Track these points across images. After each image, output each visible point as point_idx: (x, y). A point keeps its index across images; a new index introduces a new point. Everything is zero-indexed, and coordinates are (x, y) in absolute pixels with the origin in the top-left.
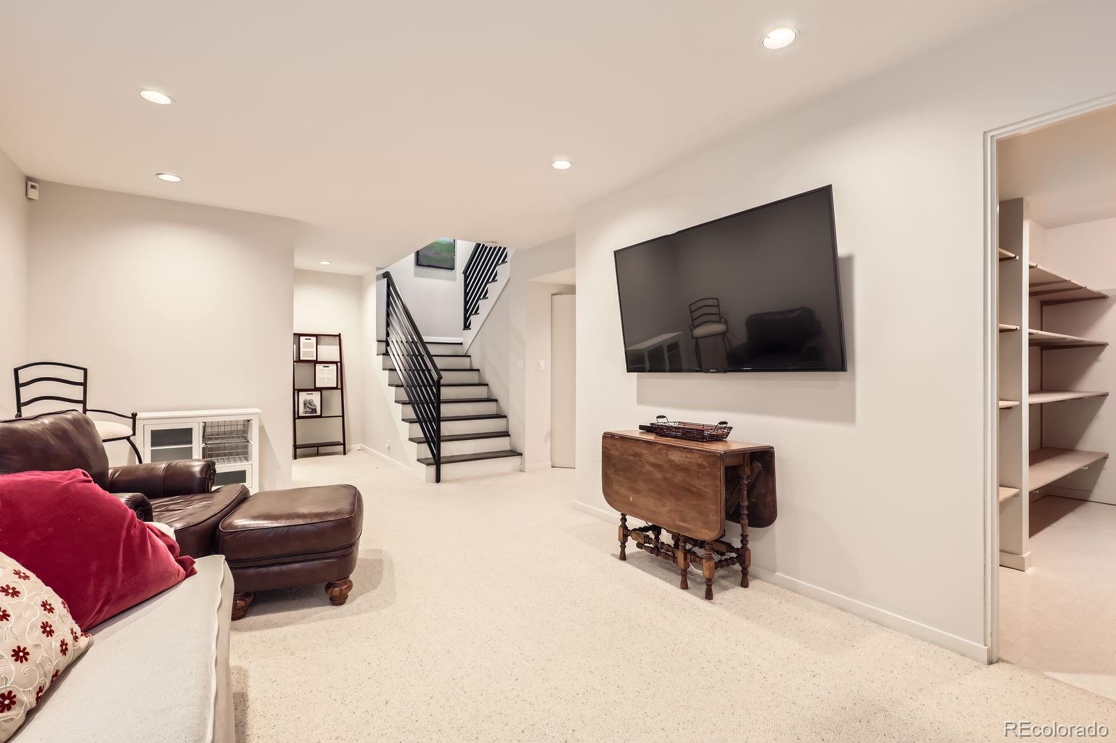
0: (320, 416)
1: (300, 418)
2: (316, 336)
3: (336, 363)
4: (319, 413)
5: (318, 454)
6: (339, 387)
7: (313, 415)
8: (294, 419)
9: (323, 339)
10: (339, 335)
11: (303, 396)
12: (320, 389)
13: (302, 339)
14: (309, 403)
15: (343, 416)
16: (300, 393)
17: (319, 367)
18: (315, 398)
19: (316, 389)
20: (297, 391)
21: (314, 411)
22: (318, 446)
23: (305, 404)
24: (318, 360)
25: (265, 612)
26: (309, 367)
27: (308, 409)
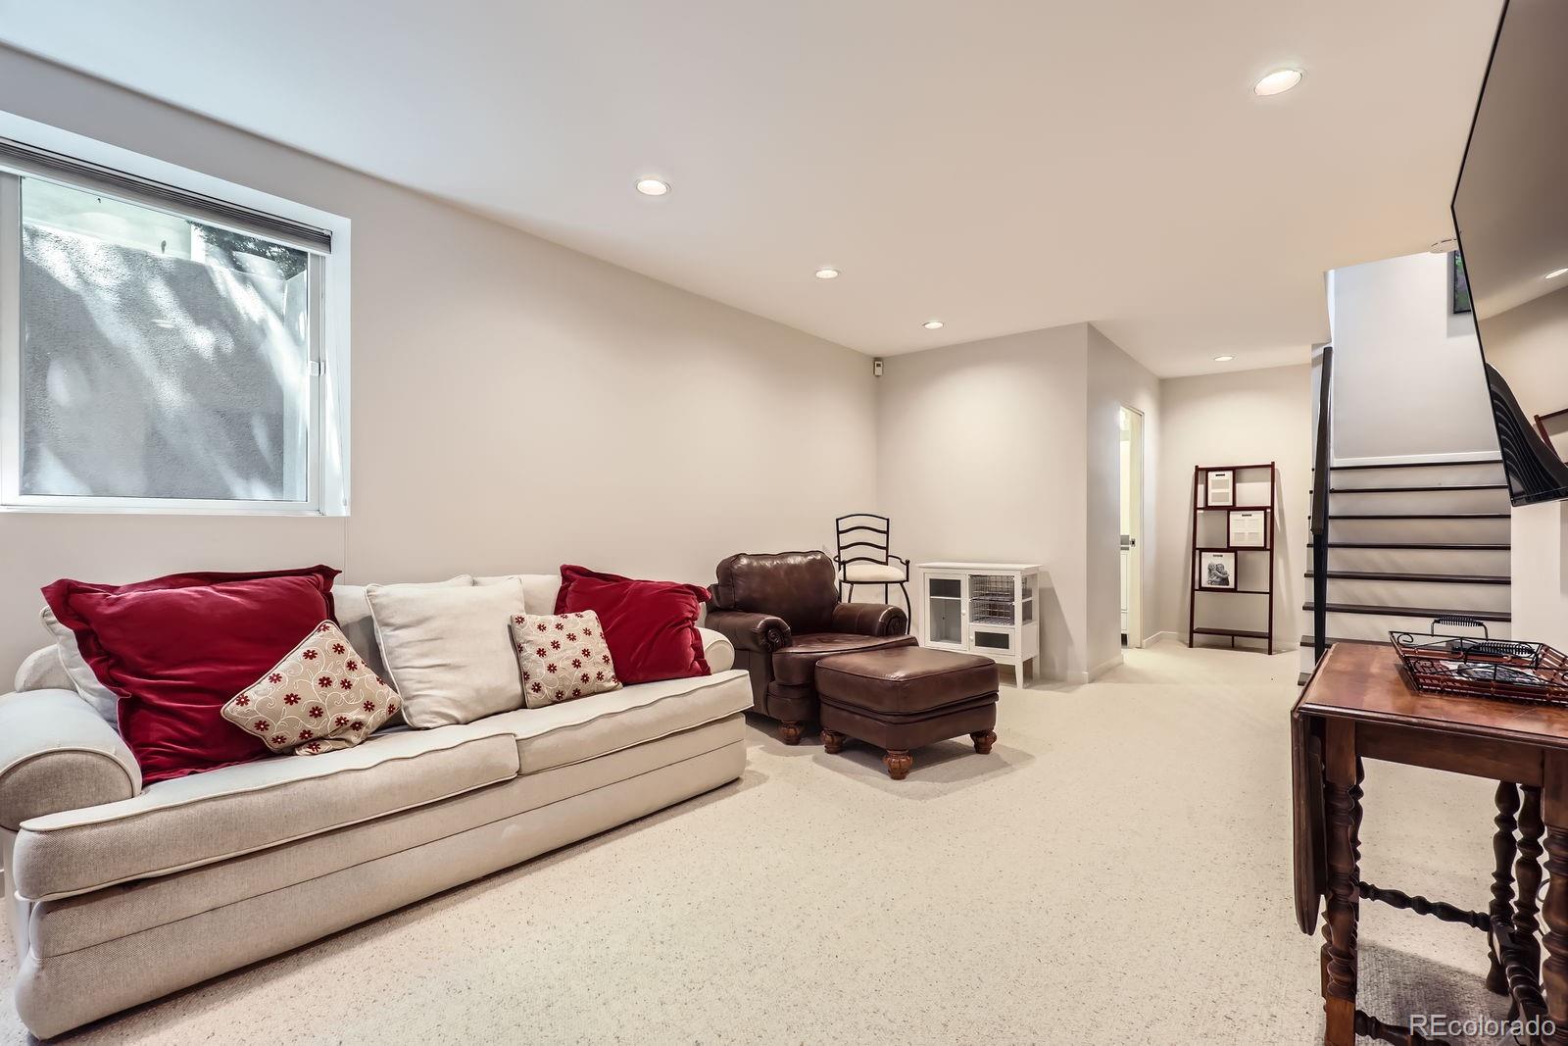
0: (1234, 590)
1: (1201, 589)
2: (1234, 469)
3: (1263, 509)
4: (1232, 585)
5: (1233, 647)
6: (1268, 547)
7: (1221, 587)
8: (1193, 590)
9: (1246, 474)
10: (1272, 466)
11: (1208, 559)
12: (1235, 550)
13: (1211, 475)
14: (1217, 569)
15: (1271, 593)
16: (1203, 553)
17: (1234, 516)
18: (1227, 562)
19: (1229, 549)
20: (1196, 551)
21: (1225, 581)
22: (1233, 634)
23: (1210, 570)
24: (1237, 505)
25: (856, 761)
26: (1222, 515)
27: (1215, 578)
